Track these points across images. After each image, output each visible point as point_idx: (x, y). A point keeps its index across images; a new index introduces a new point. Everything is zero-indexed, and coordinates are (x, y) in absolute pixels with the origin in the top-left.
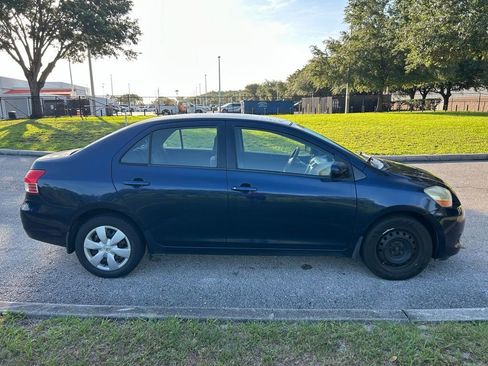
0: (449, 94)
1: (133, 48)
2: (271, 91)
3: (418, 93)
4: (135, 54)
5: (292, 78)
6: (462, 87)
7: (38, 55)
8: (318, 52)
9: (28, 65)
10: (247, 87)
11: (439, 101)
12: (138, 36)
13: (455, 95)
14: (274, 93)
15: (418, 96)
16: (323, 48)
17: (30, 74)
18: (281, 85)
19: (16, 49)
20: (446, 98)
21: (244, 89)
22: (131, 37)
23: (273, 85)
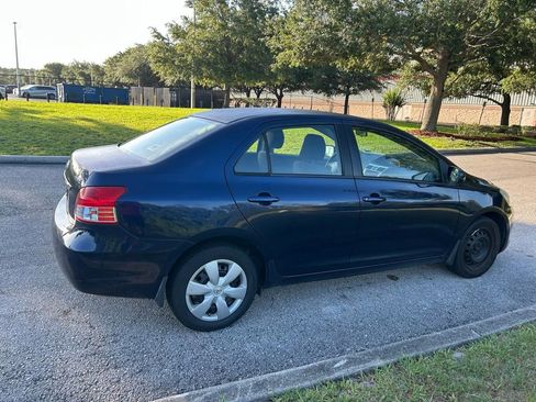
0: (282, 96)
2: (82, 74)
3: (252, 91)
5: (113, 61)
6: (292, 89)
8: (159, 36)
11: (274, 101)
13: (286, 97)
14: (87, 78)
15: (253, 95)
16: (164, 32)
18: (97, 68)
20: (280, 97)
21: (43, 68)
23: (84, 67)
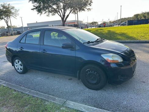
1: (90, 7)
2: (144, 16)
4: (90, 9)
7: (64, 13)
9: (62, 16)
10: (135, 15)
12: (91, 3)
17: (63, 19)
19: (60, 12)
21: (133, 16)
22: (89, 4)
23: (145, 14)
